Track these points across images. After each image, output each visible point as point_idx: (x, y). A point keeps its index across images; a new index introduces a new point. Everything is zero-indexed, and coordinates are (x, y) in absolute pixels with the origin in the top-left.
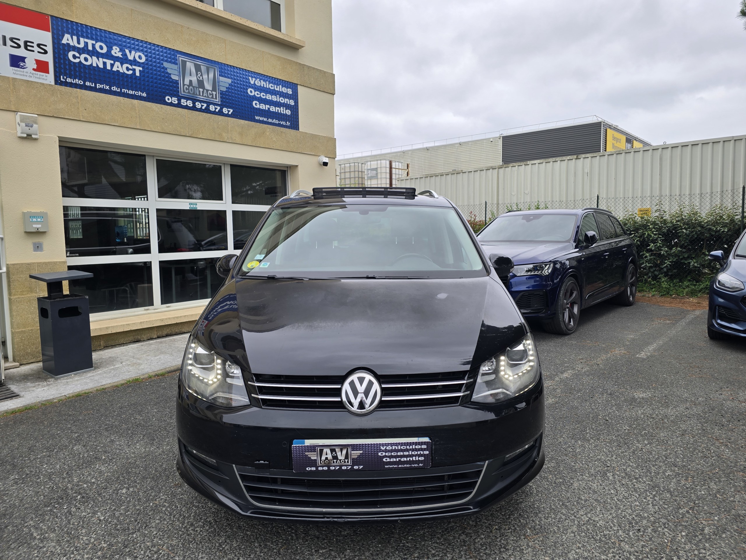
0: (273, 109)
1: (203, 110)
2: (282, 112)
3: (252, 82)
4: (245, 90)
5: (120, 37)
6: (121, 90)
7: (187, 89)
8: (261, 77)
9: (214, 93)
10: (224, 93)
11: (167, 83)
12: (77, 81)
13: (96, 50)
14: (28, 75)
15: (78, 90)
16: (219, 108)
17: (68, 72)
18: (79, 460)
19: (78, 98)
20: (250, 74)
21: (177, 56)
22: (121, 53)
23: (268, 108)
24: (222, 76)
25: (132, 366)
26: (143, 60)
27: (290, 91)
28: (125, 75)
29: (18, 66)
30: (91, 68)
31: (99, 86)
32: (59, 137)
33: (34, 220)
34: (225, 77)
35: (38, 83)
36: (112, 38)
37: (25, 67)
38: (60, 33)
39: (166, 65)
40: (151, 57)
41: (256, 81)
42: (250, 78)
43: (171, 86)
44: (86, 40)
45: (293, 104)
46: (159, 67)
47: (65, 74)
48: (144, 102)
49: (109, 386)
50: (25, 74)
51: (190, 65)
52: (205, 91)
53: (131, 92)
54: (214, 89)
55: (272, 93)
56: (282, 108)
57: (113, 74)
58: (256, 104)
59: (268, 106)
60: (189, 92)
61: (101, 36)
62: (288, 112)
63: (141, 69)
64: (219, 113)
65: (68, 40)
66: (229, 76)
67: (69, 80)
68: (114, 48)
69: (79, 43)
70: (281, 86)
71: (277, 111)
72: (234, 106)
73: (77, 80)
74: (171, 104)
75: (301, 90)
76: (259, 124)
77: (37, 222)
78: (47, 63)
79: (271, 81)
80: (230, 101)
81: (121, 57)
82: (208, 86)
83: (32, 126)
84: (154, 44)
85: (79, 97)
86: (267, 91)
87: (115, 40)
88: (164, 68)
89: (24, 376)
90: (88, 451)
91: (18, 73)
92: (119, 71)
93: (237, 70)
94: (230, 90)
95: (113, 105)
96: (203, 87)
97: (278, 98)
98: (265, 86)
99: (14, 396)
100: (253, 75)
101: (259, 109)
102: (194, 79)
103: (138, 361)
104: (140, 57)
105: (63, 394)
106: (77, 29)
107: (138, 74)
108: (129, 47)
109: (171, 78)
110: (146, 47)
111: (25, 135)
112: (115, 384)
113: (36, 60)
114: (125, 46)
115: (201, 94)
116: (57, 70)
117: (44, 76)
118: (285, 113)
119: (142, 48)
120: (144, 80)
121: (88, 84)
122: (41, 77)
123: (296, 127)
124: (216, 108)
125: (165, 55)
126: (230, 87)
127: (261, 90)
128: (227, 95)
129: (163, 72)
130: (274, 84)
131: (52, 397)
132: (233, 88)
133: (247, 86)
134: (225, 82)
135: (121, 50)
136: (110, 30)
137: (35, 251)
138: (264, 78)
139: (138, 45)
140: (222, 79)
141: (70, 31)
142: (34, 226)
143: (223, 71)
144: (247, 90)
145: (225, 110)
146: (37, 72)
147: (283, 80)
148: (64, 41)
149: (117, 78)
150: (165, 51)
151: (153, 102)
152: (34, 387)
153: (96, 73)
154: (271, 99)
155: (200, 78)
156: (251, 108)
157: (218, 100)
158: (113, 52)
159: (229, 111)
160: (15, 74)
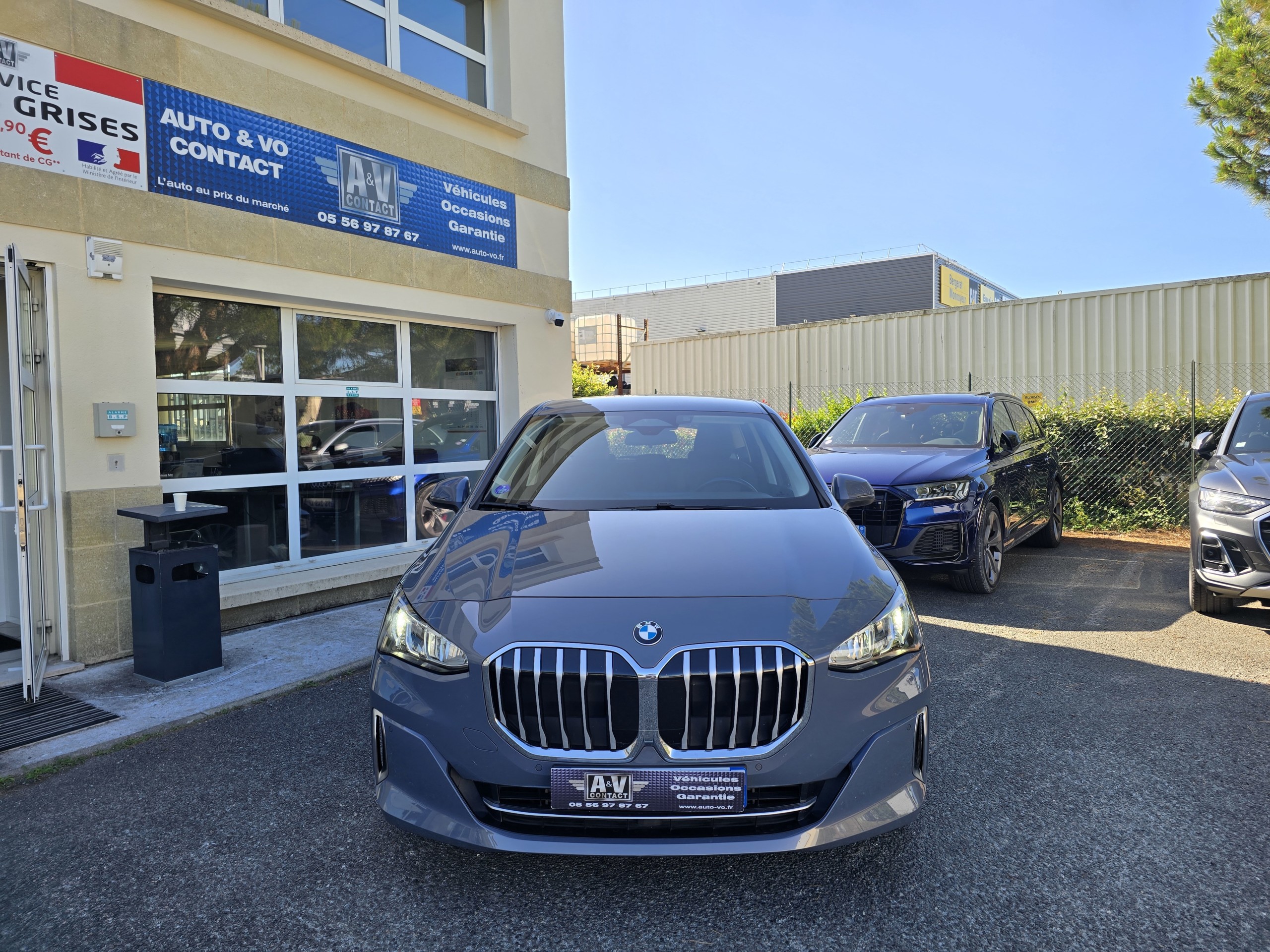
0: (478, 233)
1: (373, 235)
2: (492, 239)
3: (448, 191)
4: (437, 203)
5: (249, 114)
6: (250, 201)
7: (350, 200)
8: (461, 182)
9: (391, 207)
10: (406, 207)
11: (321, 191)
12: (183, 186)
13: (214, 136)
14: (107, 174)
15: (185, 200)
16: (398, 231)
17: (169, 170)
18: (302, 811)
19: (184, 214)
20: (444, 177)
21: (335, 147)
22: (252, 141)
23: (472, 233)
24: (404, 180)
25: (287, 662)
26: (285, 153)
27: (503, 205)
28: (257, 177)
29: (91, 160)
30: (205, 164)
31: (217, 194)
32: (153, 278)
33: (114, 416)
34: (408, 181)
35: (122, 187)
36: (238, 116)
37: (102, 161)
38: (158, 106)
39: (319, 160)
40: (296, 148)
41: (454, 189)
42: (445, 183)
43: (327, 196)
44: (198, 119)
45: (509, 225)
46: (309, 164)
47: (165, 174)
48: (286, 221)
49: (269, 695)
50: (102, 173)
51: (355, 162)
52: (378, 203)
53: (265, 205)
54: (391, 201)
55: (478, 207)
56: (492, 231)
57: (239, 175)
58: (453, 225)
59: (471, 229)
60: (353, 206)
61: (221, 112)
62: (501, 239)
63: (281, 167)
64: (398, 240)
65: (170, 118)
66: (414, 180)
67: (170, 184)
68: (241, 132)
69: (187, 123)
70: (490, 197)
71: (484, 237)
72: (420, 227)
73: (183, 184)
74: (326, 225)
75: (520, 202)
76: (458, 257)
77: (118, 421)
78: (136, 156)
79: (476, 188)
80: (416, 221)
81: (251, 146)
82: (383, 196)
83: (113, 260)
84: (302, 127)
85: (186, 212)
86: (470, 205)
87: (243, 119)
88: (316, 165)
89: (103, 684)
90: (307, 797)
91: (92, 171)
92: (248, 170)
93: (426, 170)
94: (415, 203)
95: (237, 226)
96: (375, 197)
97: (486, 215)
98: (467, 197)
99: (109, 718)
100: (449, 179)
101: (458, 233)
102: (361, 184)
103: (293, 653)
104: (280, 148)
105: (198, 712)
106: (184, 101)
107: (276, 175)
108: (264, 132)
109: (327, 183)
110: (289, 132)
111: (102, 275)
112: (277, 692)
113: (119, 150)
114: (257, 130)
115: (372, 210)
116: (153, 167)
117: (132, 176)
118: (496, 240)
119: (283, 134)
120: (285, 186)
121: (200, 190)
122: (127, 178)
123: (513, 263)
124: (394, 232)
125: (318, 144)
126: (415, 197)
127: (462, 202)
128: (410, 211)
129: (315, 173)
130: (481, 193)
131: (179, 717)
132: (419, 198)
133: (440, 196)
134: (409, 189)
135: (252, 136)
136: (235, 104)
137: (111, 469)
138: (465, 184)
139: (277, 129)
140: (403, 184)
141: (173, 103)
142: (114, 427)
143: (404, 171)
144: (441, 202)
145: (407, 235)
146: (121, 171)
147: (493, 188)
148: (164, 120)
149: (244, 181)
150: (318, 138)
151: (298, 221)
152: (135, 701)
153: (213, 173)
154: (475, 217)
155: (370, 183)
156: (446, 232)
157: (396, 219)
158: (239, 140)
159: (413, 237)
160: (84, 172)
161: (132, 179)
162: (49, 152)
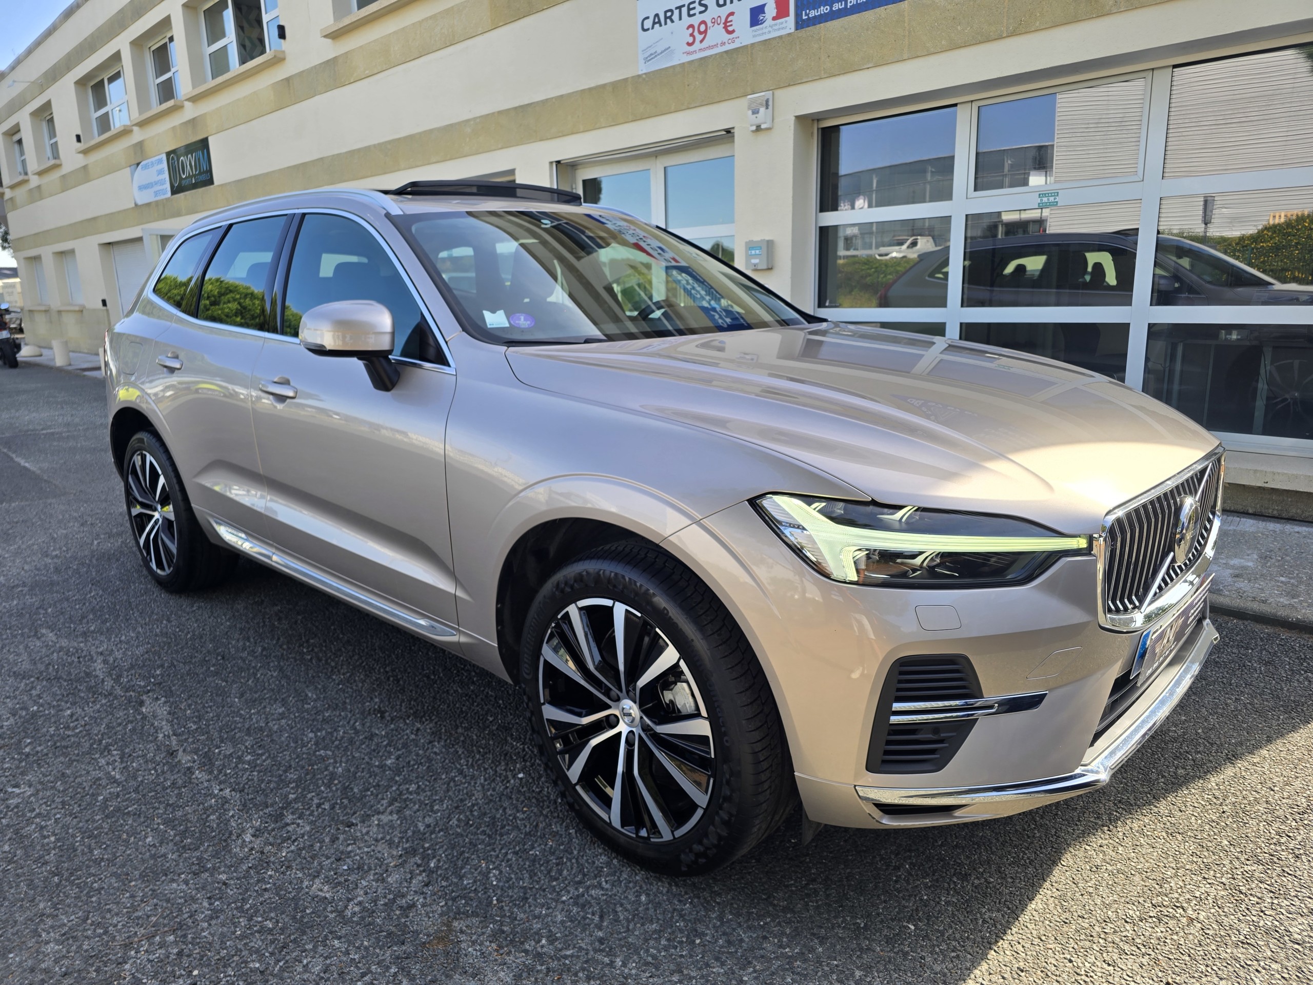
12: (824, 10)
14: (766, 30)
15: (822, 25)
19: (821, 40)
29: (758, 22)
31: (850, 2)
33: (753, 252)
35: (774, 38)
37: (764, 20)
47: (808, 6)
50: (764, 31)
67: (813, 13)
73: (822, 8)
77: (755, 256)
83: (758, 112)
85: (823, 38)
91: (757, 33)
111: (754, 128)
117: (785, 22)
121: (836, 7)
122: (780, 26)
142: (752, 261)
146: (776, 21)
160: (754, 36)
161: (784, 25)
162: (733, 31)
